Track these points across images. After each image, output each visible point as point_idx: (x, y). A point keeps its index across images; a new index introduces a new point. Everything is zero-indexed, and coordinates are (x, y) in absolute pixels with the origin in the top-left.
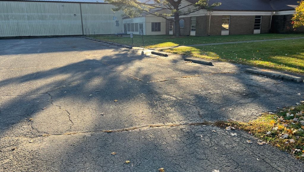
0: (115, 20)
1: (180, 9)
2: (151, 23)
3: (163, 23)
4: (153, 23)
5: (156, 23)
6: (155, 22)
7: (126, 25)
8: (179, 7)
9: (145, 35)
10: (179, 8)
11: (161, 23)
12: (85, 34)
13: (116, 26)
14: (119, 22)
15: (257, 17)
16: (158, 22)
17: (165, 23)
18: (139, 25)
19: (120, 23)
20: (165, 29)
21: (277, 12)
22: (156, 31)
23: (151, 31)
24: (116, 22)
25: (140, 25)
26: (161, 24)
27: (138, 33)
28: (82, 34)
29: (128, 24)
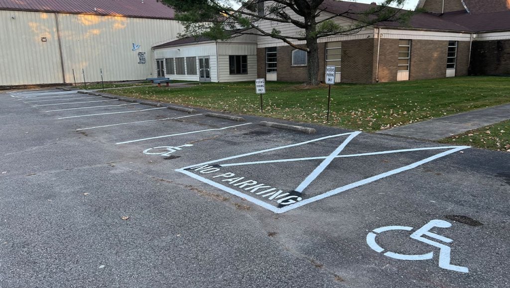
0: (138, 52)
1: (319, 23)
2: (228, 57)
3: (251, 57)
4: (231, 58)
5: (238, 57)
6: (237, 54)
7: (162, 62)
8: (316, 19)
9: (216, 81)
10: (316, 22)
11: (248, 57)
12: (67, 82)
13: (139, 63)
14: (146, 56)
15: (452, 43)
16: (243, 54)
17: (256, 57)
18: (198, 61)
19: (146, 59)
20: (256, 69)
21: (480, 35)
22: (238, 72)
23: (229, 73)
24: (139, 54)
25: (201, 60)
26: (248, 60)
27: (196, 78)
28: (62, 82)
29: (166, 59)
